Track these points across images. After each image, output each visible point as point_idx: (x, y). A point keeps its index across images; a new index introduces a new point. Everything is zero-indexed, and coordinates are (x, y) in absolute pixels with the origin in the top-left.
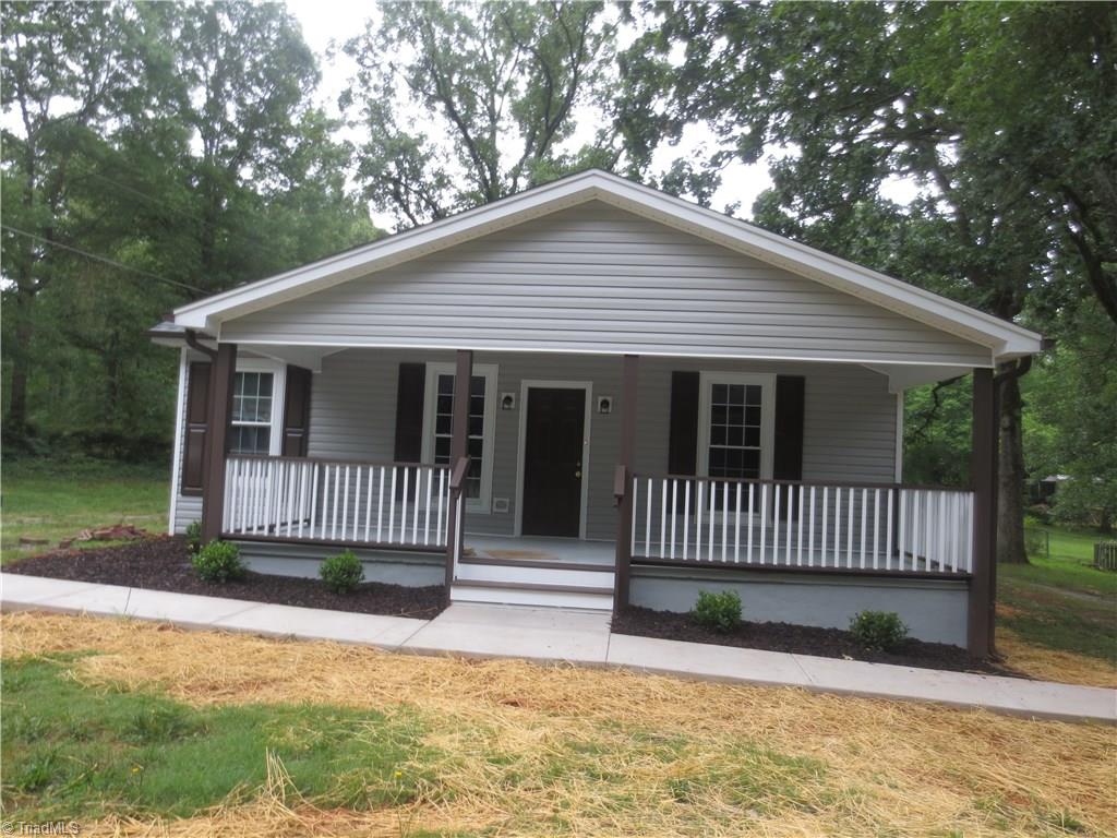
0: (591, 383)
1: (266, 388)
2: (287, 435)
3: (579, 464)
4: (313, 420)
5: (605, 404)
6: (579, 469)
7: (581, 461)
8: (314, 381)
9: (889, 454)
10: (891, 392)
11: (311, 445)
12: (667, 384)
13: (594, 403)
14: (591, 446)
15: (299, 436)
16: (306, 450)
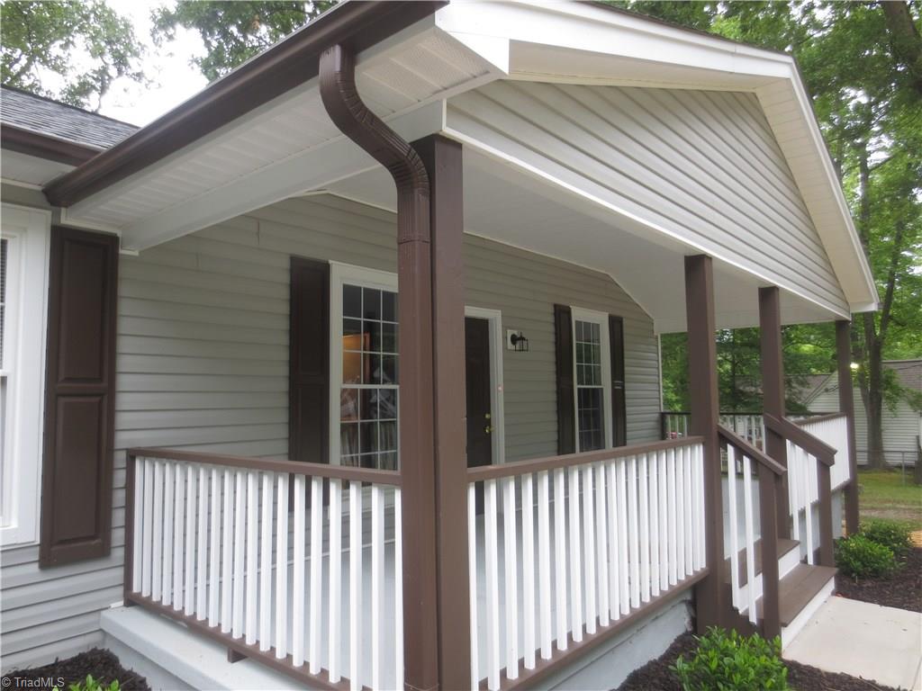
0: (499, 311)
2: (62, 400)
3: (487, 416)
4: (124, 363)
5: (514, 339)
6: (489, 422)
7: (489, 413)
8: (124, 271)
9: (655, 387)
10: (655, 334)
11: (122, 420)
12: (551, 319)
13: (505, 338)
14: (505, 392)
15: (97, 399)
16: (111, 431)
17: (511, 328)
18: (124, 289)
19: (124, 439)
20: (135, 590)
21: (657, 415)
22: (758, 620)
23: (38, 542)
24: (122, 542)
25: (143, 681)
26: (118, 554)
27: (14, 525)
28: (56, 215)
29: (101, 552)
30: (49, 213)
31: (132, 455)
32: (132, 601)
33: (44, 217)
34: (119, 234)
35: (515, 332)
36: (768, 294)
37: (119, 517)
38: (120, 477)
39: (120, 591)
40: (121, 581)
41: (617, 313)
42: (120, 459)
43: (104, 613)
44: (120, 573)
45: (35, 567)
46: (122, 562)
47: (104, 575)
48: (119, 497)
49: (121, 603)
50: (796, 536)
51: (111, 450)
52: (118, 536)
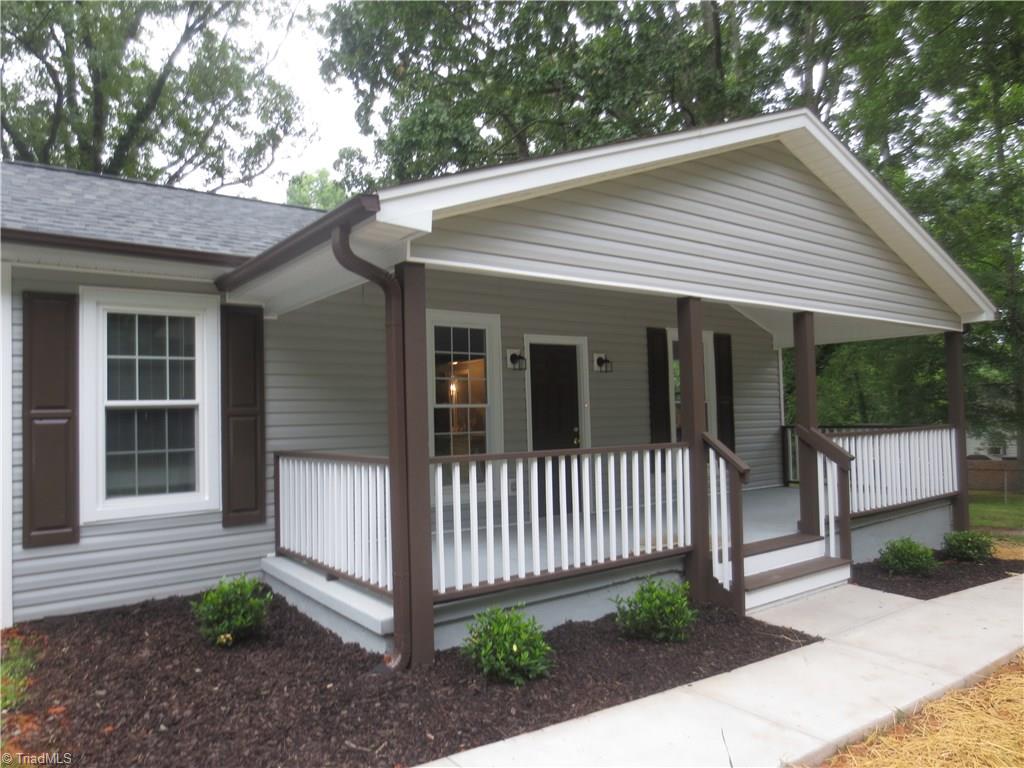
0: (586, 338)
1: (184, 343)
2: (231, 419)
3: (576, 429)
4: (271, 393)
5: (600, 362)
6: (577, 435)
7: (578, 426)
8: (268, 331)
9: (776, 401)
10: (775, 348)
11: (270, 432)
12: (644, 341)
13: (591, 361)
14: (591, 409)
15: (252, 419)
16: (263, 440)
17: (598, 352)
18: (268, 343)
19: (272, 445)
20: (282, 545)
21: (777, 429)
22: (731, 587)
23: (221, 509)
24: (273, 514)
25: (284, 599)
26: (271, 521)
27: (207, 498)
28: (223, 297)
29: (260, 519)
30: (219, 297)
31: (278, 456)
32: (282, 553)
33: (215, 301)
34: (264, 305)
35: (603, 356)
36: (801, 319)
37: (270, 497)
38: (270, 471)
39: (273, 546)
40: (274, 539)
41: (723, 331)
42: (270, 458)
43: (263, 560)
44: (273, 534)
45: (220, 526)
46: (273, 527)
47: (263, 535)
48: (270, 484)
49: (274, 554)
50: (822, 533)
51: (264, 452)
52: (270, 510)
